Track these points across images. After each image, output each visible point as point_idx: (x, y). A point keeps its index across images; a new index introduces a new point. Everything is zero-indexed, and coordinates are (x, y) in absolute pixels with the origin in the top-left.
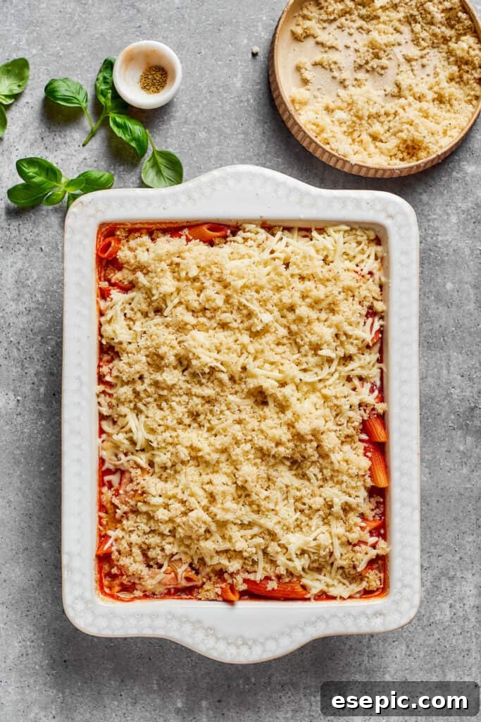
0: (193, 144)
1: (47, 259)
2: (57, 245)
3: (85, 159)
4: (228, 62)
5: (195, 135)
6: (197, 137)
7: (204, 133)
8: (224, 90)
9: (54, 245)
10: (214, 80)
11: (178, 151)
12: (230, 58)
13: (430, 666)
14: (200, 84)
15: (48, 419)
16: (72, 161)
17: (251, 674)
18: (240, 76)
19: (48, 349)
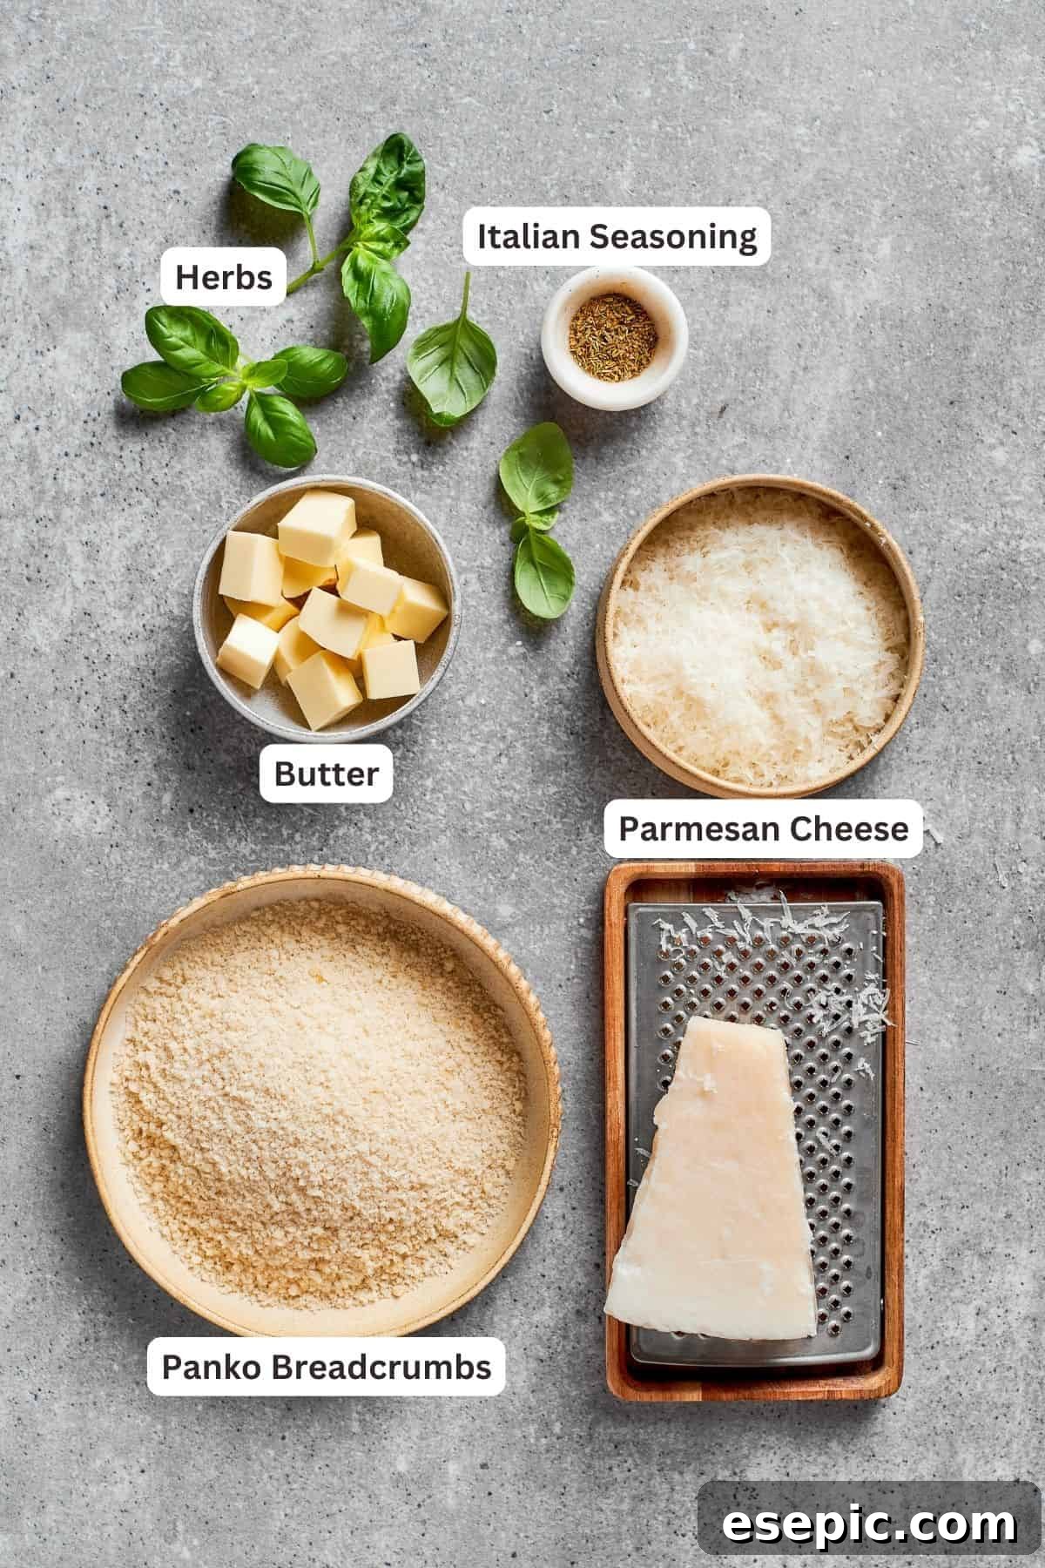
0: (519, 306)
1: (195, 526)
2: (219, 499)
3: (290, 321)
4: (606, 135)
5: (525, 286)
6: (529, 291)
7: (544, 284)
8: (593, 195)
9: (213, 497)
10: (574, 174)
11: (486, 318)
12: (611, 127)
13: (924, 1430)
14: (544, 179)
15: (174, 860)
16: (263, 324)
17: (553, 1416)
18: (629, 166)
19: (185, 715)
